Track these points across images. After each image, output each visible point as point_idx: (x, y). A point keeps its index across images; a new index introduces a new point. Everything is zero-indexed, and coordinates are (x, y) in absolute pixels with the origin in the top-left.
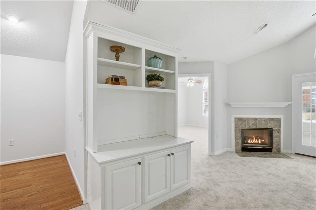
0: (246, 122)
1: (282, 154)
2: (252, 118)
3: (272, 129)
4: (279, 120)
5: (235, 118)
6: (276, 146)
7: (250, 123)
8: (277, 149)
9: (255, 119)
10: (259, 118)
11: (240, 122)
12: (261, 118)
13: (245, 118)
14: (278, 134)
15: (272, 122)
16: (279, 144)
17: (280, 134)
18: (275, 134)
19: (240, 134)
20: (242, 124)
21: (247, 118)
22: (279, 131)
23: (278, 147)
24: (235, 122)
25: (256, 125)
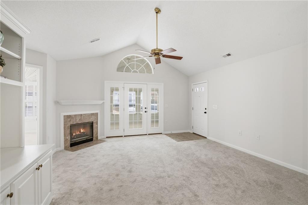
0: (74, 119)
1: (99, 140)
2: (79, 115)
3: (93, 122)
4: (97, 114)
5: (64, 116)
6: (95, 135)
7: (77, 119)
8: (96, 138)
9: (81, 115)
10: (84, 114)
11: (69, 119)
12: (85, 114)
13: (73, 115)
14: (97, 126)
15: (93, 116)
16: (97, 133)
17: (98, 125)
18: (95, 125)
19: (68, 131)
20: (71, 121)
21: (75, 115)
22: (97, 123)
23: (97, 135)
24: (64, 120)
25: (82, 120)
